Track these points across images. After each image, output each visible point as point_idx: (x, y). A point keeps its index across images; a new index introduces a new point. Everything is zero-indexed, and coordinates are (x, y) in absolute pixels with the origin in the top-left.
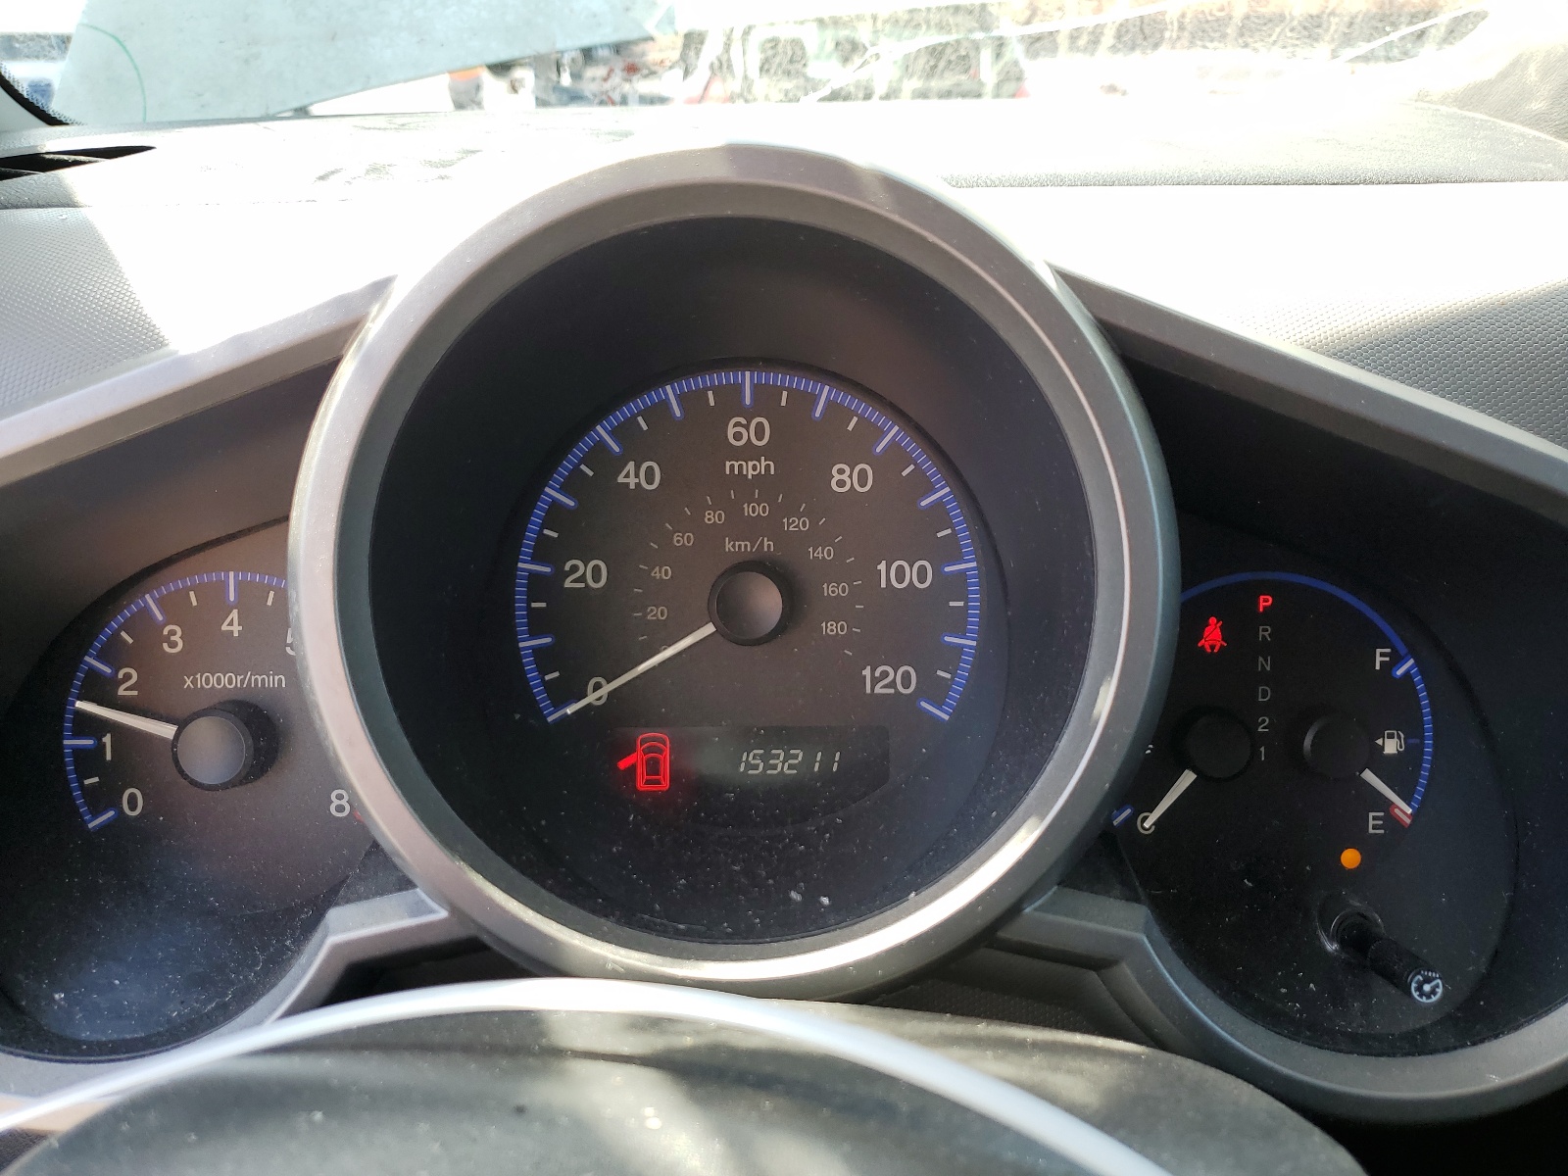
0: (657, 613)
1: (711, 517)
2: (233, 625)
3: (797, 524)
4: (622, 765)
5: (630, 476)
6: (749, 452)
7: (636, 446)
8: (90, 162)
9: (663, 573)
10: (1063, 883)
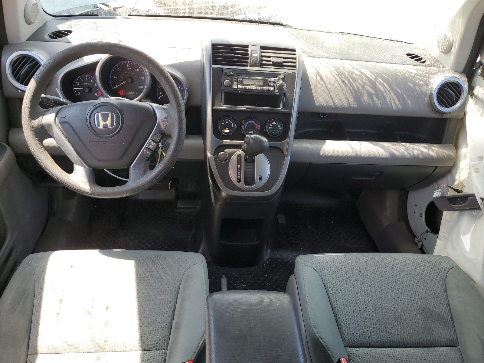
0: (121, 80)
1: (125, 73)
2: (87, 79)
3: (133, 73)
4: (119, 93)
5: (119, 69)
6: (129, 67)
7: (119, 67)
8: (62, 30)
9: (122, 77)
10: (145, 98)
